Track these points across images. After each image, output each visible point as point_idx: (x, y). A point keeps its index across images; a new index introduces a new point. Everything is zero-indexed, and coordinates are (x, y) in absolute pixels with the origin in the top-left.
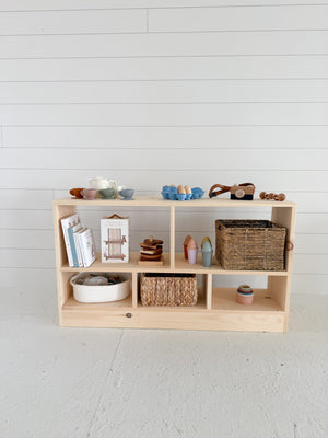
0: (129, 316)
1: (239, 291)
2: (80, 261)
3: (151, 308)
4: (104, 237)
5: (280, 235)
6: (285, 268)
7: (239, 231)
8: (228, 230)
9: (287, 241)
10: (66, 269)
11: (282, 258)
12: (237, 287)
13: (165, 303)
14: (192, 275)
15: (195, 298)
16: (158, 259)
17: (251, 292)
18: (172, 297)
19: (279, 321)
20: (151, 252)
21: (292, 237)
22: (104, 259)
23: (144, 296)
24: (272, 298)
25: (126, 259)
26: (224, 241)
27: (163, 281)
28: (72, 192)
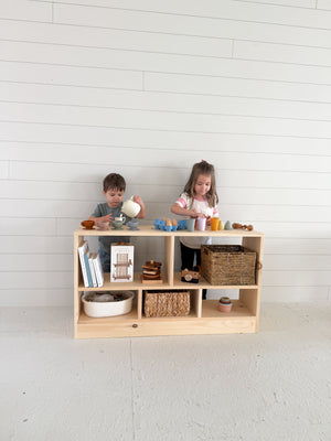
0: (135, 326)
1: (221, 301)
2: (94, 282)
3: (153, 319)
4: (114, 261)
5: (252, 258)
6: (256, 283)
7: (223, 254)
8: (215, 254)
9: (257, 262)
10: (82, 289)
11: (254, 275)
12: (219, 298)
13: (164, 314)
14: (186, 291)
15: (189, 309)
16: (159, 278)
17: (229, 303)
18: (170, 309)
19: (252, 324)
20: (153, 273)
21: (261, 259)
22: (112, 280)
23: (147, 310)
24: (245, 305)
25: (131, 279)
26: (211, 263)
27: (164, 296)
28: (83, 224)
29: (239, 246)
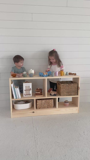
0: (33, 112)
1: (65, 102)
2: (18, 97)
3: (40, 109)
4: (24, 88)
5: (76, 85)
6: (78, 95)
7: (65, 85)
8: (62, 85)
9: (78, 87)
10: (13, 100)
11: (77, 92)
12: (64, 101)
13: (44, 108)
14: (52, 99)
15: (53, 105)
16: (41, 95)
17: (68, 102)
18: (46, 105)
19: (77, 110)
20: (40, 93)
21: (79, 86)
22: (24, 96)
23: (38, 106)
24: (74, 103)
25: (31, 95)
26: (61, 88)
27: (44, 101)
29: (71, 81)
